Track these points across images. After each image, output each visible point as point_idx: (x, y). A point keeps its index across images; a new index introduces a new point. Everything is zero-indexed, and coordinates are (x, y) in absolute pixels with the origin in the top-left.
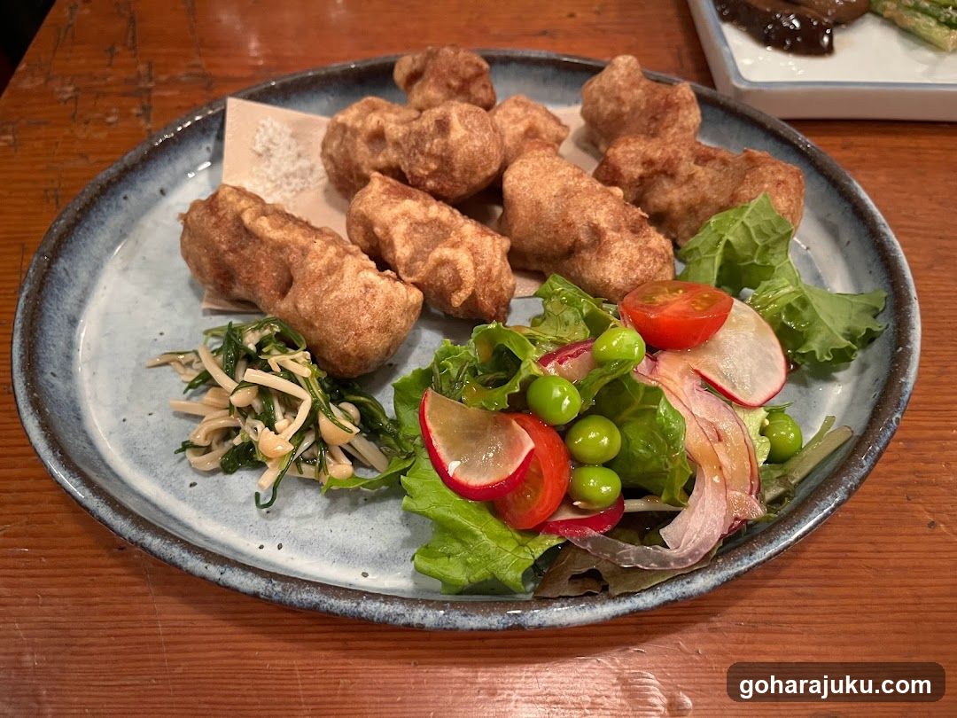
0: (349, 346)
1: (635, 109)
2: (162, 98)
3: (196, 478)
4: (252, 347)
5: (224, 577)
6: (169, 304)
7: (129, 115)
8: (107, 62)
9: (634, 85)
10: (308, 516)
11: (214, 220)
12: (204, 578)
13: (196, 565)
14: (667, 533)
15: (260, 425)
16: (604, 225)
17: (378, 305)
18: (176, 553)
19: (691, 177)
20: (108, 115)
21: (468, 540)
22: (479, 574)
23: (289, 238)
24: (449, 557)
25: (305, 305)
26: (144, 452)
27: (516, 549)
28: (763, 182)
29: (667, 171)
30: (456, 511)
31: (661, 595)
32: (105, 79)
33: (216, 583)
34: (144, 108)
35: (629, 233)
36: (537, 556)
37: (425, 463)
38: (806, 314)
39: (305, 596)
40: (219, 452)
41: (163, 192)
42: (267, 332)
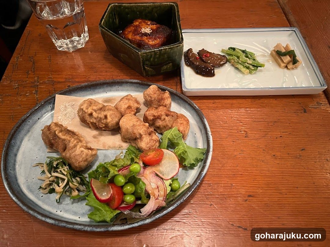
0: (77, 165)
1: (155, 99)
2: (41, 88)
3: (43, 195)
4: (55, 166)
5: (46, 220)
6: (39, 150)
7: (32, 93)
8: (27, 76)
9: (155, 93)
10: (68, 204)
11: (49, 132)
12: (42, 220)
13: (39, 217)
14: (142, 210)
15: (56, 185)
16: (142, 134)
17: (84, 156)
18: (36, 214)
19: (164, 119)
20: (27, 93)
21: (100, 211)
22: (101, 219)
23: (66, 138)
24: (96, 215)
25: (68, 155)
26: (31, 188)
27: (110, 214)
28: (178, 123)
29: (159, 117)
30: (98, 205)
31: (139, 224)
32: (26, 82)
33: (44, 221)
34: (36, 91)
35: (148, 135)
36: (114, 215)
37: (92, 194)
38: (186, 154)
39: (62, 224)
40: (48, 189)
41: (39, 119)
42: (59, 161)
